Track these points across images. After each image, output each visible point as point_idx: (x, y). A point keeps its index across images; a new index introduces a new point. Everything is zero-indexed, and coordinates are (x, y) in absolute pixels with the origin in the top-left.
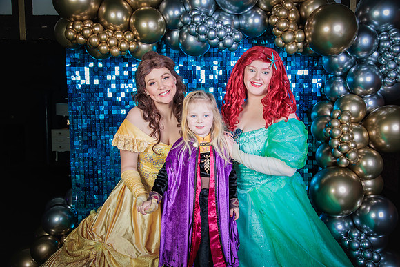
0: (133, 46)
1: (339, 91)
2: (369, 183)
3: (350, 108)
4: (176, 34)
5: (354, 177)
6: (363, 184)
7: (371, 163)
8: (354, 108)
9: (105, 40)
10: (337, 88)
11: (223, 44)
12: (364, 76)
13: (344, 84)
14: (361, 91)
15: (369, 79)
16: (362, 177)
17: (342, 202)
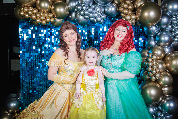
0: (52, 20)
1: (152, 44)
2: (166, 89)
3: (157, 52)
4: (74, 15)
5: (158, 86)
6: (163, 89)
7: (167, 79)
8: (159, 52)
9: (39, 17)
10: (151, 43)
11: (97, 20)
12: (164, 37)
13: (155, 41)
14: (163, 44)
15: (167, 38)
16: (162, 86)
17: (153, 98)
